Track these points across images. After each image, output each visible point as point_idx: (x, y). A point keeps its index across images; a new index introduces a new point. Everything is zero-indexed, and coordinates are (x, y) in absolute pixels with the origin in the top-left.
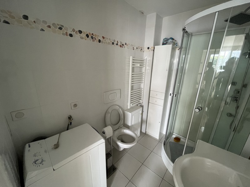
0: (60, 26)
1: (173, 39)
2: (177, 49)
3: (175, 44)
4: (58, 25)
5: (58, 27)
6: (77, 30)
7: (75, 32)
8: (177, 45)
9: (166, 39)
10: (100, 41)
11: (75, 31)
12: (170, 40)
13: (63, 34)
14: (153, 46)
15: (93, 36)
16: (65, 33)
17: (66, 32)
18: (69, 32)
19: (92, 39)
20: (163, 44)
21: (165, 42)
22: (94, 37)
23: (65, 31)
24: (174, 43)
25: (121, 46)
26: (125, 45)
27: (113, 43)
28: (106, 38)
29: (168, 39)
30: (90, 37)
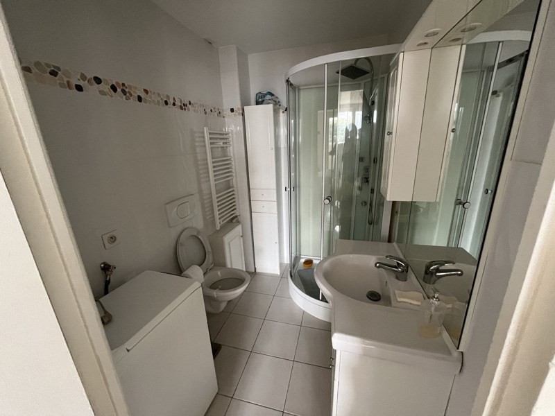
0: (53, 69)
1: (272, 95)
2: (281, 111)
3: (277, 103)
4: (48, 65)
5: (49, 70)
6: (90, 76)
7: (86, 82)
8: (280, 105)
9: (260, 95)
10: (140, 99)
11: (86, 77)
12: (268, 97)
13: (62, 85)
14: (240, 106)
15: (124, 88)
16: (65, 83)
17: (68, 82)
18: (74, 82)
19: (125, 94)
20: (258, 103)
21: (260, 100)
22: (127, 90)
23: (66, 79)
24: (275, 102)
25: (181, 108)
26: (188, 105)
27: (166, 103)
28: (151, 92)
29: (265, 95)
30: (119, 90)
